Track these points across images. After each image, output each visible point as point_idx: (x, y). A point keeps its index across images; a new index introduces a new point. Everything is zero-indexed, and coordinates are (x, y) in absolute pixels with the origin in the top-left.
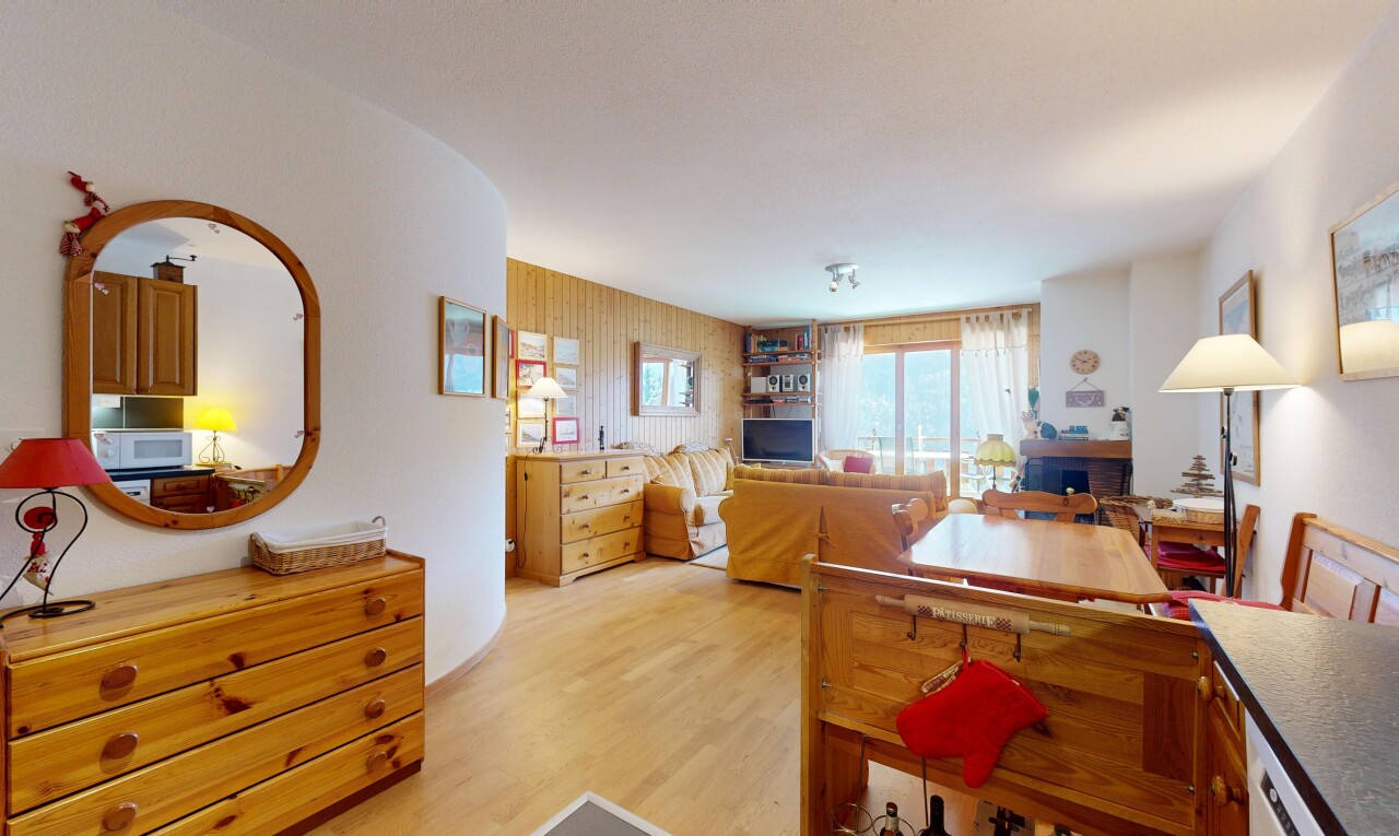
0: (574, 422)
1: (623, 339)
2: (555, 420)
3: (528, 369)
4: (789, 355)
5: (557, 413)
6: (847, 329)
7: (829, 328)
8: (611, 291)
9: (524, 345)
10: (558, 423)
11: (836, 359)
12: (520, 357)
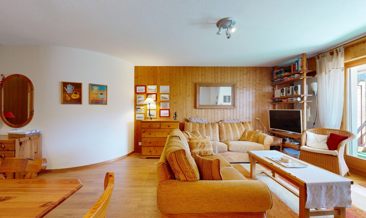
0: (168, 111)
1: (191, 83)
2: (160, 110)
3: (150, 96)
4: (288, 76)
5: (161, 108)
6: (332, 54)
7: (320, 56)
8: (184, 68)
9: (149, 89)
10: (161, 111)
11: (324, 73)
12: (148, 93)
